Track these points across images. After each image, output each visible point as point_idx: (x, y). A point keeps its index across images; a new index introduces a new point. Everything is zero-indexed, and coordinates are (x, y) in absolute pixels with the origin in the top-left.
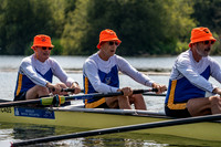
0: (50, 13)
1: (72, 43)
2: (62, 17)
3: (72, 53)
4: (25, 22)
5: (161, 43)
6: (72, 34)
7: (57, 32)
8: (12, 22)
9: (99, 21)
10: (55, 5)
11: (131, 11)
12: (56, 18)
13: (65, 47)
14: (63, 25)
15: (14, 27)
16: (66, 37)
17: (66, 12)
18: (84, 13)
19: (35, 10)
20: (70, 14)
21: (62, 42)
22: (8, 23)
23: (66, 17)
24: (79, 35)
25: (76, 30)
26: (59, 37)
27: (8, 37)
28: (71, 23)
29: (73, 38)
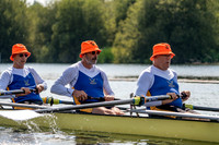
0: (101, 22)
1: (123, 51)
2: (113, 26)
3: (123, 61)
4: (77, 31)
5: (212, 51)
6: (123, 42)
7: (109, 41)
8: (65, 31)
9: (150, 30)
10: (107, 15)
11: (183, 20)
12: (107, 27)
13: (116, 55)
14: (114, 33)
15: (67, 36)
16: (117, 45)
17: (118, 21)
18: (135, 22)
19: (87, 19)
20: (121, 23)
21: (114, 50)
22: (60, 33)
23: (118, 26)
24: (130, 43)
25: (128, 38)
26: (111, 45)
27: (61, 46)
28: (122, 32)
29: (124, 46)
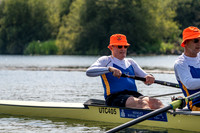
0: (46, 16)
1: (66, 43)
2: (57, 20)
3: (66, 53)
4: (23, 25)
5: (147, 44)
6: (66, 35)
7: (53, 34)
8: (13, 25)
9: (91, 24)
10: (51, 10)
11: (120, 15)
12: (52, 21)
13: (60, 47)
14: (59, 27)
15: (14, 30)
16: (60, 38)
17: (61, 16)
18: (77, 17)
19: (33, 15)
20: (64, 18)
21: (57, 42)
22: (8, 26)
23: (61, 20)
24: (73, 36)
25: (70, 32)
26: (55, 38)
28: (66, 26)
29: (67, 39)
